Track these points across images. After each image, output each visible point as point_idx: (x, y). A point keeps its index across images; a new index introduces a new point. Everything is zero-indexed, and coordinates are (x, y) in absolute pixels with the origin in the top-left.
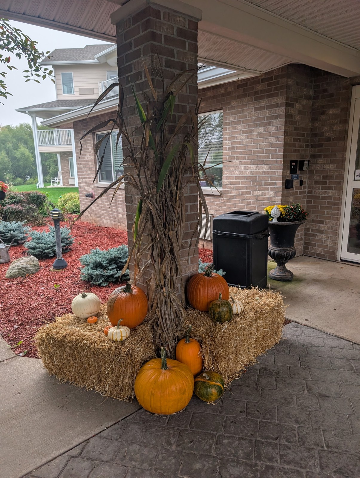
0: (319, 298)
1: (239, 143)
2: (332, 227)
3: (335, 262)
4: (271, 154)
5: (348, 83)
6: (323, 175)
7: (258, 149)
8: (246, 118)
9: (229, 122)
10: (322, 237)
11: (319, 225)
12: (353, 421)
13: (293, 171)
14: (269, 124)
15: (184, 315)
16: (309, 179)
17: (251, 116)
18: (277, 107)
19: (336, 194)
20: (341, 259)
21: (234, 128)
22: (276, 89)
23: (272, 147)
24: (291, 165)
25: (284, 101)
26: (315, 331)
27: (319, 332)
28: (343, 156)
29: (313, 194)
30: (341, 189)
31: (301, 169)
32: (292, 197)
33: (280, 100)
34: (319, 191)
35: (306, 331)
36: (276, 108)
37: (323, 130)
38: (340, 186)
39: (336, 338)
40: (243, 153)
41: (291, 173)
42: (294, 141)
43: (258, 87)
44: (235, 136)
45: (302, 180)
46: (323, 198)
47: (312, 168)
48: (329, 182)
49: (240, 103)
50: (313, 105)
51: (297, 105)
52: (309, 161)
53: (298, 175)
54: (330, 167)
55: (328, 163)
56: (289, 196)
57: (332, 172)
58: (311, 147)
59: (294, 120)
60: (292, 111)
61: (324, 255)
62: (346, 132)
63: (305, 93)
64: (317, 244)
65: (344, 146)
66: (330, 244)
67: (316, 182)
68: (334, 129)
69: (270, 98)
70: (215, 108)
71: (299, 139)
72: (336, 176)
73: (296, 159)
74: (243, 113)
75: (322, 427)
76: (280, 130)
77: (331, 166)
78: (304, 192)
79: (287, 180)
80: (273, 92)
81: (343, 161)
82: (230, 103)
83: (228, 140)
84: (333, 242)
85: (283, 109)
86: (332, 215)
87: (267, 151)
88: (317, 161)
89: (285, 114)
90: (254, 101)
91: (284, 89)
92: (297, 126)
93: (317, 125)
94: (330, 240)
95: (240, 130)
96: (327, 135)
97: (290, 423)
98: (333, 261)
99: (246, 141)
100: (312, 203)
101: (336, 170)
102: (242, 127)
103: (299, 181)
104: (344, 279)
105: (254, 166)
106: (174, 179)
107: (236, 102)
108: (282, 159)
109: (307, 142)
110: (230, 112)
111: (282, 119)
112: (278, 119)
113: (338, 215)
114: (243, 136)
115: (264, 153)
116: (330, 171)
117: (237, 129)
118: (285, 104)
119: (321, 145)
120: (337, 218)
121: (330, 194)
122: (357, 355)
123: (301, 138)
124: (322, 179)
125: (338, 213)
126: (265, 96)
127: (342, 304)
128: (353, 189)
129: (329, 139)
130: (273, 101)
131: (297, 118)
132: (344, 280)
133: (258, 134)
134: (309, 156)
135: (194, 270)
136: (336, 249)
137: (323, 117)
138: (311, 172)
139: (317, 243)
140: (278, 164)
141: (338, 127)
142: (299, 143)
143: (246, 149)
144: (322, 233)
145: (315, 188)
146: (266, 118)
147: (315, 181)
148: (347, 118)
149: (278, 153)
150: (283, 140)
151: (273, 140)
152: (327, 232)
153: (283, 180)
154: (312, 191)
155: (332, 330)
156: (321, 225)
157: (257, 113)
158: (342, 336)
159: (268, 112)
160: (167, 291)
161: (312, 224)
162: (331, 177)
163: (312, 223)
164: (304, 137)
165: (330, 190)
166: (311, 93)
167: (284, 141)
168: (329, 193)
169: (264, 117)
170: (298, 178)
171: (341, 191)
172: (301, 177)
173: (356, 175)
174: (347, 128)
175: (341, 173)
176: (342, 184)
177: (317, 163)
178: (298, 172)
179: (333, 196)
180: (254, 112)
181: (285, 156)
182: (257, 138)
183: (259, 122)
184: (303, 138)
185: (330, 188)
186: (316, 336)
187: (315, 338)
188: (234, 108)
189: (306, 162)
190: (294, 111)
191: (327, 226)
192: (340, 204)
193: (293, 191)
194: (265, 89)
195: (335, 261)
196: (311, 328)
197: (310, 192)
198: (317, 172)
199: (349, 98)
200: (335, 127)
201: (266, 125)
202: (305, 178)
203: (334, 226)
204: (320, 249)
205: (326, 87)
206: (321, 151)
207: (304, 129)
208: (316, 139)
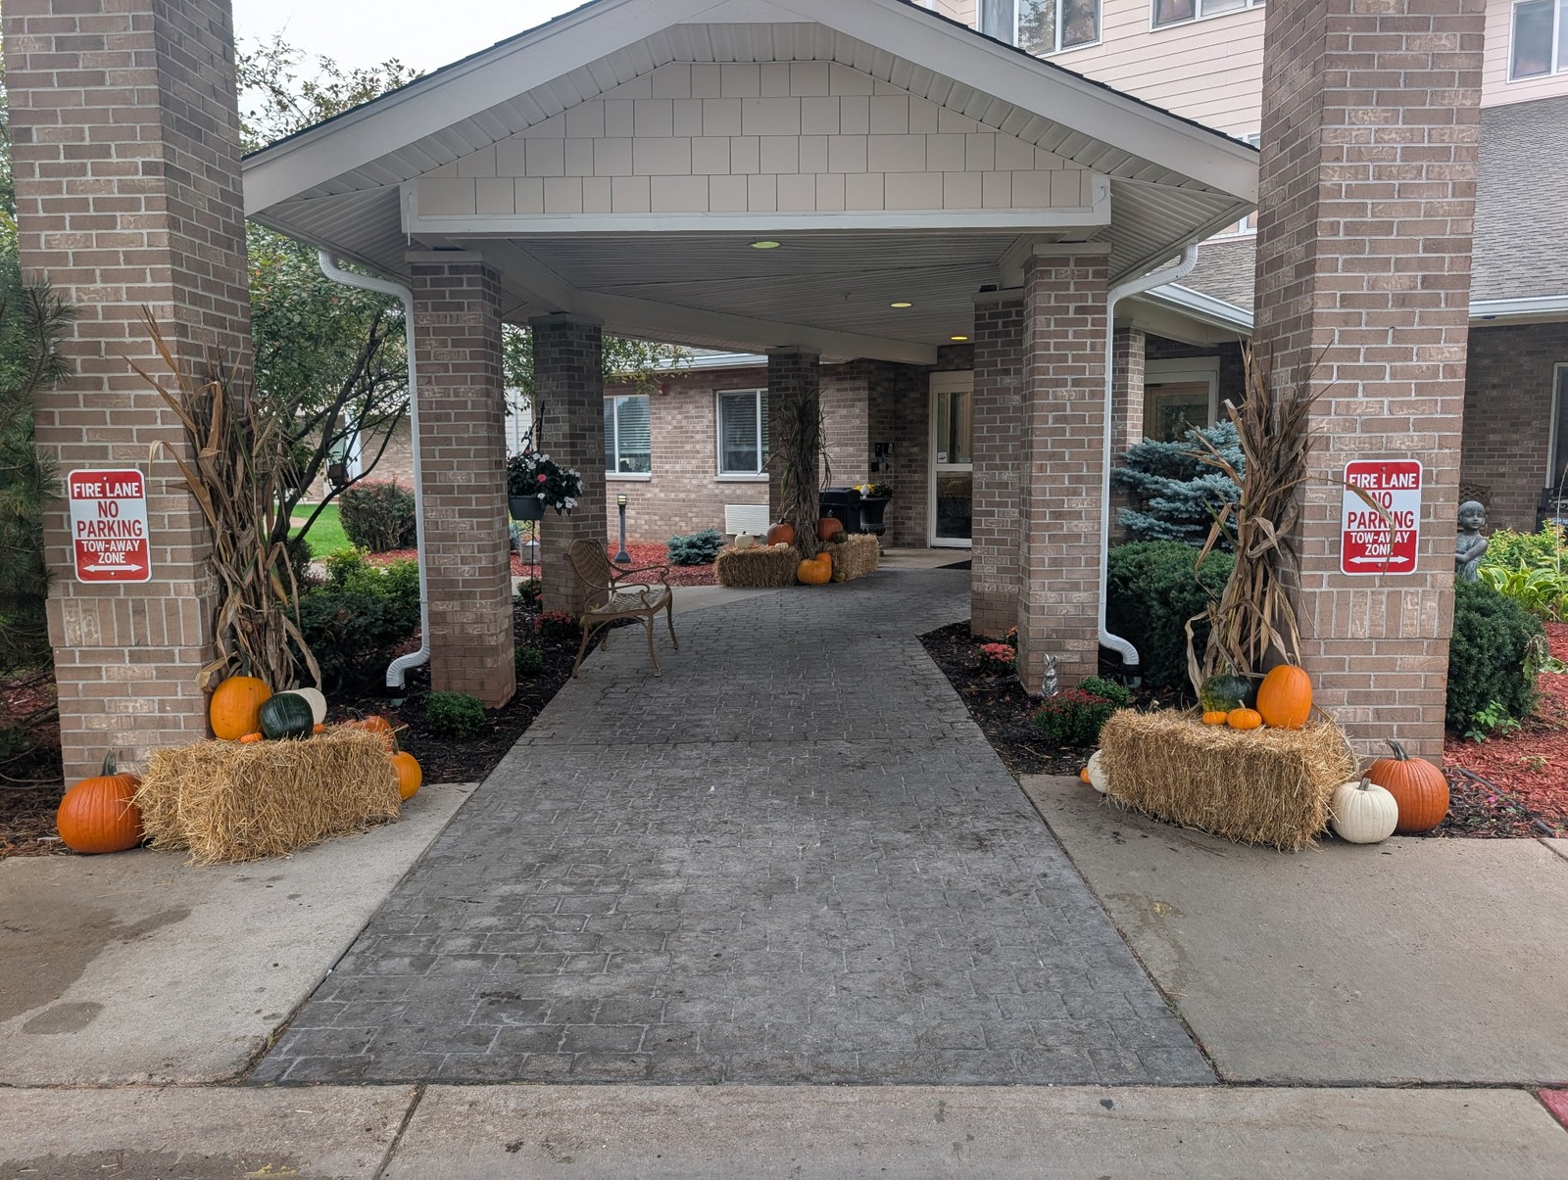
2: (920, 512)
4: (856, 436)
6: (908, 458)
7: (842, 431)
8: (828, 398)
10: (911, 524)
11: (908, 512)
13: (878, 454)
14: (853, 406)
16: (894, 462)
17: (833, 397)
19: (922, 478)
20: (931, 544)
22: (859, 375)
23: (856, 429)
24: (876, 448)
25: (866, 385)
28: (925, 438)
29: (899, 477)
30: (926, 472)
31: (886, 452)
32: (879, 480)
33: (864, 384)
34: (905, 475)
36: (859, 391)
37: (906, 413)
38: (924, 469)
41: (876, 456)
42: (878, 424)
45: (888, 464)
46: (910, 482)
47: (897, 451)
48: (914, 466)
50: (894, 388)
51: (879, 389)
52: (893, 444)
53: (883, 458)
54: (915, 450)
55: (912, 446)
56: (876, 478)
57: (916, 455)
58: (895, 430)
59: (877, 403)
60: (875, 394)
61: (915, 542)
62: (927, 416)
63: (885, 376)
66: (918, 531)
67: (903, 466)
68: (916, 413)
69: (852, 380)
71: (883, 422)
72: (920, 459)
73: (880, 442)
76: (864, 412)
78: (890, 477)
79: (873, 463)
80: (855, 376)
81: (926, 443)
84: (921, 528)
85: (866, 392)
86: (919, 500)
87: (854, 433)
88: (901, 444)
89: (869, 397)
90: (836, 381)
91: (867, 374)
92: (881, 409)
93: (899, 408)
94: (919, 526)
96: (910, 418)
98: (923, 548)
99: (829, 422)
100: (899, 484)
101: (920, 453)
103: (884, 464)
105: (837, 448)
108: (868, 442)
109: (891, 424)
111: (865, 402)
112: (861, 401)
113: (925, 500)
116: (914, 454)
118: (868, 388)
119: (905, 428)
120: (925, 503)
121: (916, 478)
123: (885, 420)
124: (907, 463)
125: (925, 497)
126: (846, 378)
128: (938, 473)
129: (911, 422)
130: (857, 385)
131: (880, 400)
133: (842, 415)
134: (893, 439)
136: (925, 535)
137: (905, 400)
138: (896, 456)
139: (906, 531)
140: (863, 446)
142: (883, 425)
144: (911, 520)
145: (901, 472)
146: (852, 399)
147: (901, 465)
149: (863, 435)
150: (868, 423)
151: (857, 422)
152: (916, 519)
153: (869, 463)
154: (898, 474)
156: (910, 511)
157: (839, 394)
159: (854, 394)
162: (916, 460)
163: (901, 510)
164: (888, 419)
166: (892, 376)
168: (914, 477)
170: (883, 462)
171: (926, 475)
172: (887, 460)
173: (939, 458)
174: (928, 412)
175: (925, 456)
176: (926, 467)
177: (902, 446)
178: (884, 455)
179: (919, 480)
180: (836, 393)
181: (869, 439)
182: (841, 419)
183: (842, 404)
185: (915, 472)
189: (891, 445)
191: (915, 511)
192: (926, 488)
193: (879, 473)
194: (847, 371)
195: (925, 547)
197: (896, 477)
198: (902, 455)
199: (927, 384)
200: (916, 411)
201: (849, 406)
202: (890, 461)
203: (922, 510)
204: (910, 537)
205: (905, 370)
206: (905, 434)
207: (886, 411)
208: (899, 422)
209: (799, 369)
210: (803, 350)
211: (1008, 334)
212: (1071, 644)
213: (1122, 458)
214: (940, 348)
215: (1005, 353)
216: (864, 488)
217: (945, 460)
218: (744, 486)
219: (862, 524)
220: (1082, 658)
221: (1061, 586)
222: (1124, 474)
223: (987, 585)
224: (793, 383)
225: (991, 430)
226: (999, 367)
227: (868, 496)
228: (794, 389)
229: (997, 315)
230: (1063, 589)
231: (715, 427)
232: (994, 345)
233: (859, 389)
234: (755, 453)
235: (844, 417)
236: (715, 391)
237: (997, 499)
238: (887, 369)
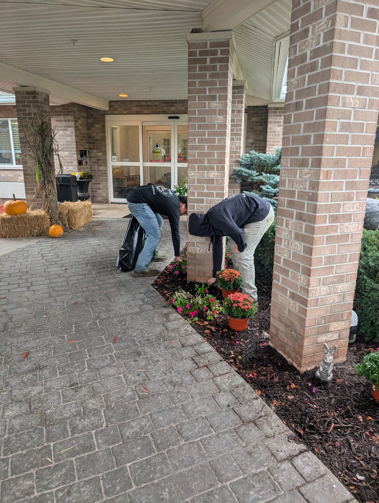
5: (103, 113)
6: (97, 159)
10: (100, 191)
13: (82, 156)
14: (66, 130)
16: (90, 160)
20: (111, 202)
22: (68, 112)
23: (69, 143)
24: (80, 153)
25: (73, 119)
29: (93, 169)
30: (106, 166)
31: (85, 155)
33: (71, 118)
34: (95, 167)
37: (94, 135)
38: (105, 164)
41: (80, 157)
42: (80, 140)
43: (57, 109)
45: (86, 161)
46: (98, 171)
47: (91, 155)
48: (100, 162)
50: (87, 122)
51: (79, 121)
52: (89, 151)
53: (84, 158)
55: (98, 153)
56: (81, 169)
57: (101, 157)
58: (89, 144)
59: (79, 129)
60: (78, 124)
61: (103, 201)
62: (105, 137)
63: (82, 115)
64: (98, 196)
65: (105, 144)
66: (105, 195)
67: (94, 162)
69: (65, 116)
72: (103, 159)
73: (82, 150)
76: (73, 134)
77: (100, 154)
78: (89, 168)
79: (79, 161)
80: (66, 113)
81: (105, 152)
85: (73, 123)
86: (104, 180)
87: (66, 145)
89: (74, 125)
90: (55, 116)
91: (72, 113)
92: (81, 132)
93: (90, 132)
94: (105, 193)
96: (96, 138)
100: (93, 174)
101: (103, 156)
109: (87, 141)
111: (73, 128)
112: (71, 128)
119: (94, 143)
120: (106, 181)
121: (101, 169)
124: (97, 161)
125: (106, 178)
126: (61, 114)
128: (112, 166)
129: (97, 140)
130: (67, 118)
131: (81, 128)
134: (88, 148)
136: (108, 197)
137: (93, 129)
138: (90, 157)
140: (73, 152)
142: (83, 141)
144: (100, 189)
145: (93, 166)
146: (64, 126)
148: (105, 130)
149: (73, 146)
150: (75, 139)
151: (69, 139)
152: (102, 189)
153: (77, 160)
156: (99, 185)
159: (65, 123)
161: (94, 185)
162: (101, 160)
166: (85, 115)
170: (84, 160)
172: (86, 159)
173: (112, 159)
175: (105, 158)
176: (107, 163)
177: (93, 152)
179: (103, 170)
181: (77, 148)
184: (84, 138)
185: (101, 165)
189: (87, 152)
191: (102, 185)
192: (107, 173)
193: (83, 166)
195: (108, 203)
197: (91, 168)
198: (94, 157)
199: (104, 121)
200: (100, 134)
201: (64, 130)
202: (88, 160)
203: (105, 185)
204: (100, 198)
205: (92, 113)
206: (94, 146)
207: (84, 134)
208: (91, 140)
209: (37, 102)
210: (38, 90)
211: (214, 68)
212: (334, 326)
213: (238, 161)
214: (110, 102)
215: (212, 83)
216: (78, 175)
217: (116, 160)
218: (6, 172)
219: (78, 193)
220: (339, 336)
221: (331, 280)
222: (242, 172)
223: (198, 249)
224: (33, 110)
225: (201, 141)
226: (207, 94)
227: (80, 179)
228: (35, 114)
229: (206, 53)
230: (333, 283)
232: (204, 76)
233: (68, 121)
234: (11, 154)
235: (62, 135)
237: (206, 191)
238: (82, 111)
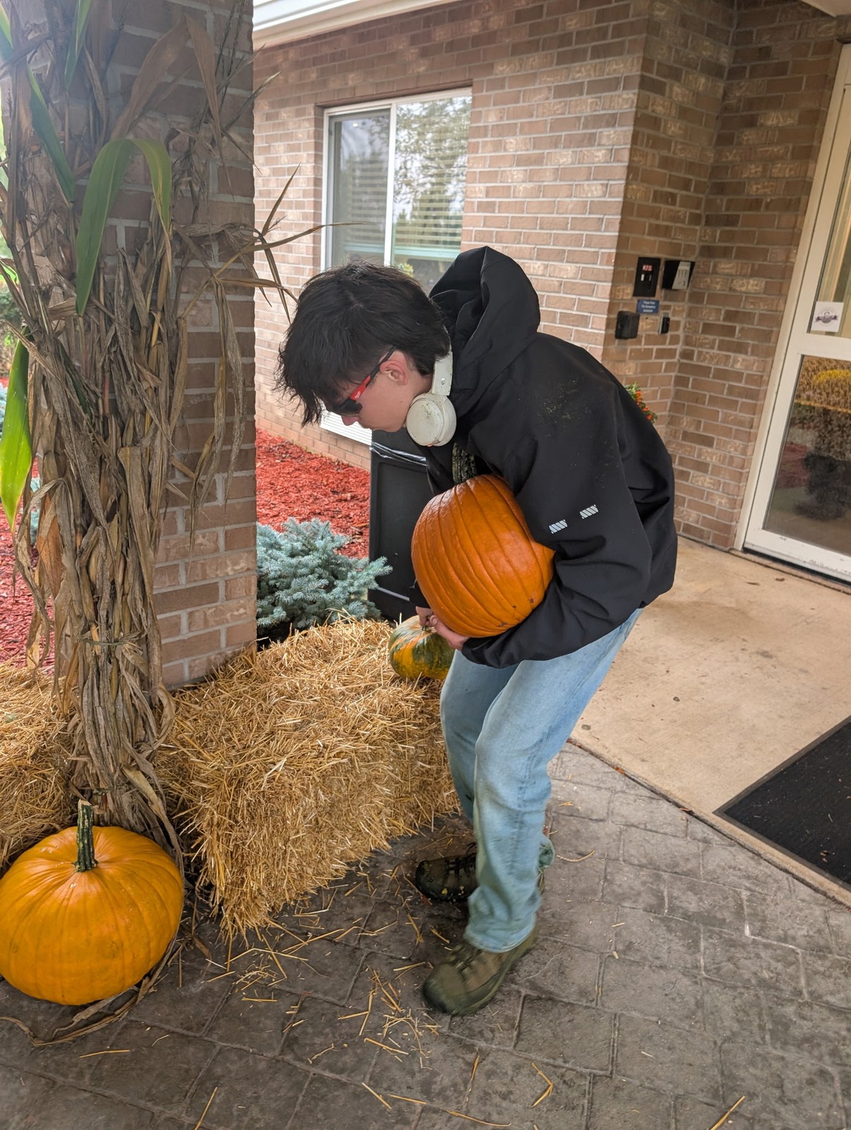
0: (645, 660)
1: (506, 191)
2: (732, 457)
3: (728, 552)
4: (586, 233)
5: (832, 33)
6: (727, 308)
7: (555, 215)
8: (531, 116)
9: (486, 127)
10: (703, 481)
11: (700, 450)
12: (597, 1102)
13: (644, 289)
14: (591, 140)
15: (171, 709)
16: (689, 315)
17: (543, 113)
18: (616, 90)
19: (755, 368)
20: (746, 546)
21: (498, 146)
22: (618, 31)
23: (590, 213)
24: (639, 271)
25: (636, 71)
26: (598, 763)
27: (607, 770)
28: (788, 257)
29: (695, 362)
30: (771, 352)
31: (668, 284)
32: (632, 365)
33: (626, 66)
34: (710, 354)
35: (571, 764)
36: (613, 93)
37: (744, 176)
38: (767, 344)
39: (648, 793)
40: (515, 222)
41: (635, 294)
42: (655, 200)
43: (571, 20)
44: (497, 172)
45: (668, 319)
46: (721, 374)
47: (702, 286)
48: (741, 330)
49: (518, 68)
50: (725, 94)
51: (677, 89)
52: (693, 265)
53: (657, 302)
54: (750, 287)
55: (745, 276)
56: (623, 361)
57: (752, 303)
58: (707, 223)
59: (663, 135)
60: (659, 107)
61: (702, 531)
62: (807, 186)
63: (704, 53)
64: (690, 500)
65: (794, 227)
66: (720, 503)
67: (708, 328)
68: (775, 176)
69: (599, 58)
70: (453, 80)
71: (673, 196)
72: (761, 315)
73: (655, 255)
74: (524, 101)
75: (495, 1117)
76: (618, 161)
77: (752, 285)
78: (671, 353)
79: (620, 314)
80: (609, 41)
81: (786, 272)
82: (491, 66)
83: (480, 182)
84: (729, 499)
85: (631, 96)
86: (735, 424)
87: (576, 223)
88: (715, 266)
89: (636, 112)
90: (557, 64)
91: (641, 33)
92: (671, 155)
93: (730, 158)
94: (723, 492)
95: (511, 152)
96: (754, 190)
97: (404, 1090)
98: (721, 550)
99: (525, 188)
100: (690, 386)
101: (764, 296)
102: (517, 144)
103: (659, 319)
104: (733, 605)
105: (539, 263)
106: (145, 270)
107: (509, 64)
108: (614, 251)
109: (698, 207)
110: (490, 96)
111: (624, 128)
112: (614, 126)
113: (751, 427)
114: (517, 173)
115: (566, 229)
116: (747, 297)
117: (505, 150)
118: (638, 80)
119: (731, 221)
120: (748, 434)
121: (738, 366)
122: (688, 860)
123: (680, 193)
124: (724, 320)
125: (752, 419)
126: (585, 50)
127: (703, 683)
128: (803, 356)
129: (755, 204)
130: (607, 70)
131: (674, 128)
132: (733, 608)
133: (557, 169)
134: (697, 252)
135: (237, 568)
136: (734, 518)
137: (749, 136)
138: (696, 297)
139: (688, 497)
140: (601, 264)
141: (784, 170)
142: (672, 207)
143: (523, 212)
144: (706, 471)
145: (702, 345)
146: (582, 121)
147: (705, 325)
148: (815, 143)
149: (605, 231)
150: (622, 194)
151: (594, 191)
152: (717, 471)
153: (610, 311)
154: (692, 352)
155: (646, 768)
156: (705, 449)
157: (560, 102)
158: (667, 788)
159: (592, 103)
160: (104, 639)
161: (682, 446)
162: (748, 317)
163: (684, 443)
164: (689, 190)
165: (740, 352)
166: (725, 58)
167: (625, 197)
168: (735, 361)
169: (579, 118)
170: (656, 311)
171: (769, 360)
172: (668, 307)
173: (815, 316)
174: (809, 174)
175: (774, 308)
176: (773, 339)
177: (716, 273)
178: (660, 293)
179: (746, 372)
180: (552, 101)
181: (622, 242)
182: (555, 180)
183: (564, 133)
184: (684, 192)
185: (740, 348)
186: (594, 784)
187: (587, 788)
188: (500, 84)
189: (683, 268)
190: (663, 106)
191: (719, 452)
192: (761, 396)
193: (638, 347)
194: (589, 28)
195: (727, 549)
196: (592, 754)
197: (687, 355)
198: (714, 298)
200: (777, 170)
201: (580, 142)
202: (678, 312)
203: (737, 454)
204: (694, 514)
205: (766, 41)
206: (730, 236)
207: (691, 166)
208: (722, 201)
231: (317, 194)
233: (614, 84)
235: (560, 173)
236: (323, 107)
238: (711, 32)
